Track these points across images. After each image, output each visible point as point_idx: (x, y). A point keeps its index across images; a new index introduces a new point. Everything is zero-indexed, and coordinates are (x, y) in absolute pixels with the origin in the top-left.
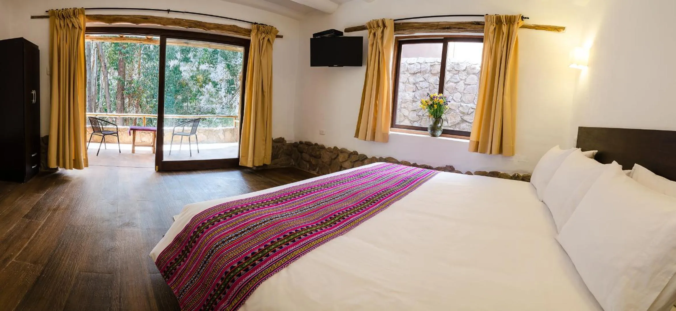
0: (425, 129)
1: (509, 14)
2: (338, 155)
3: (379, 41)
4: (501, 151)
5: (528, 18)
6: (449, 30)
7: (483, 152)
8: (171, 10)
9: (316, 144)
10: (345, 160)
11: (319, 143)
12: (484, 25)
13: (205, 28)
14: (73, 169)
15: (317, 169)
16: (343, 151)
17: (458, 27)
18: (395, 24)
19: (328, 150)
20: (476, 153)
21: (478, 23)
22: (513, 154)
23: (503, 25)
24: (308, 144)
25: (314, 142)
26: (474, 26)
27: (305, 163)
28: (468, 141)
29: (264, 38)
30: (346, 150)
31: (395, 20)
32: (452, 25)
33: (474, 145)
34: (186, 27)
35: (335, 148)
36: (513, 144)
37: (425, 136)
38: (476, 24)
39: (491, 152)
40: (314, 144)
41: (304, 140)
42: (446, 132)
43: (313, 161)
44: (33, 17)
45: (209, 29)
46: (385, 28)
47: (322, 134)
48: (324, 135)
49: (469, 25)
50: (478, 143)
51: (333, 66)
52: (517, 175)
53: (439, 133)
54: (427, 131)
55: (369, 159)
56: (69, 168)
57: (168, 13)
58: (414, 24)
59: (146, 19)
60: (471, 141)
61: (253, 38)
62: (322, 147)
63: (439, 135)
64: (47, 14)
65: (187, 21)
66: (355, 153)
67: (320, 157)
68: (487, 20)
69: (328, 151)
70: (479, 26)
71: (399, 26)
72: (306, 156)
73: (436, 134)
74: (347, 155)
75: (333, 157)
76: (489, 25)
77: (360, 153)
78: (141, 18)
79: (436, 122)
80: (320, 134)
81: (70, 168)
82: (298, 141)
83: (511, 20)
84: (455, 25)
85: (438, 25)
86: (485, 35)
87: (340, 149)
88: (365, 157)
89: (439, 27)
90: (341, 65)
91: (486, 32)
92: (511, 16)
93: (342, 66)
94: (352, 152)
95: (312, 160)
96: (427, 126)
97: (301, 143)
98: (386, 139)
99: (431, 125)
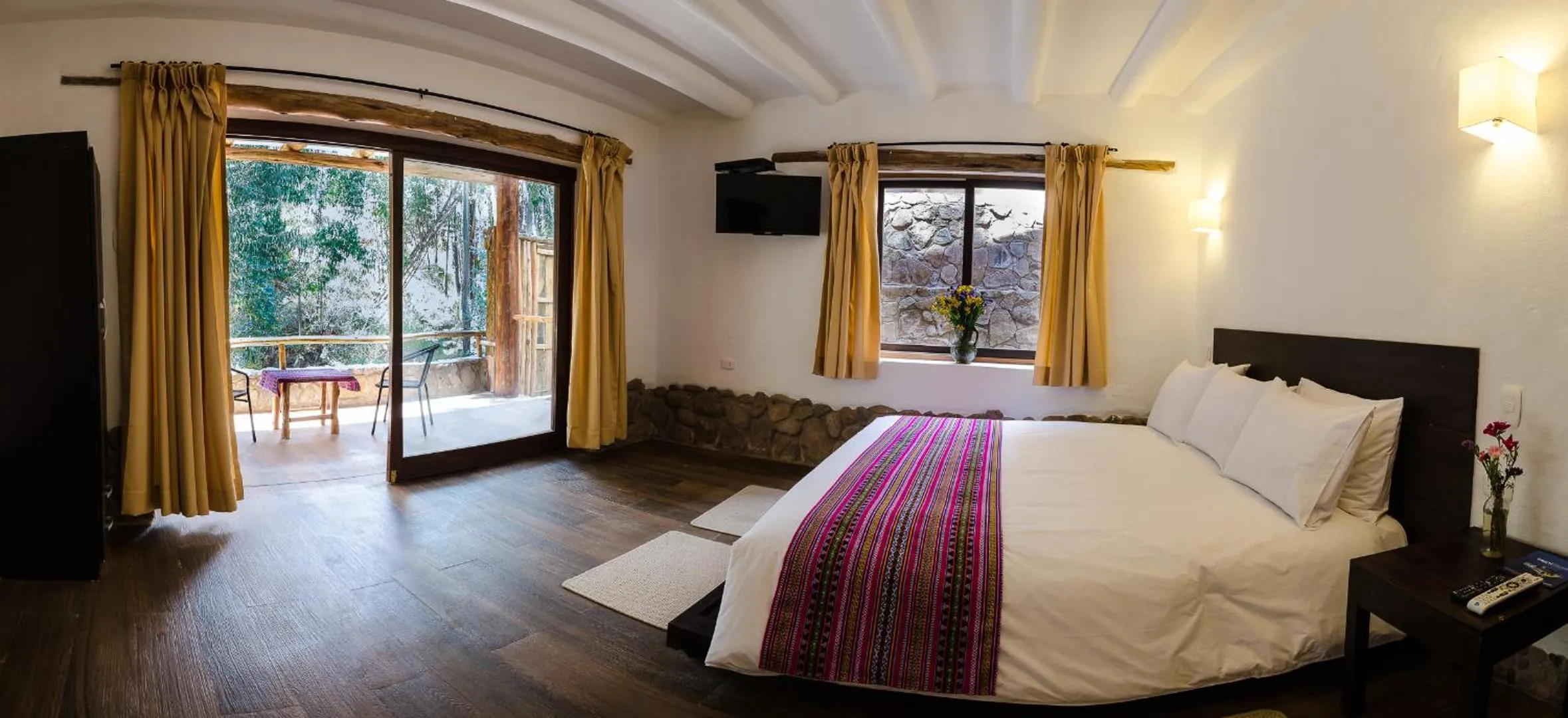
0: (946, 350)
1: (1087, 143)
2: (766, 409)
3: (854, 189)
4: (1085, 380)
5: (1116, 150)
6: (982, 169)
7: (1058, 383)
8: (430, 91)
9: (712, 389)
10: (781, 418)
11: (721, 386)
12: (1043, 161)
13: (495, 141)
14: (211, 512)
15: (717, 440)
16: (778, 400)
17: (998, 163)
18: (879, 152)
19: (741, 399)
20: (1046, 387)
21: (1032, 158)
22: (1105, 384)
23: (1078, 166)
24: (693, 390)
25: (706, 385)
26: (1025, 163)
27: (685, 428)
28: (1031, 368)
29: (608, 168)
30: (786, 397)
31: (880, 145)
32: (987, 159)
33: (1043, 373)
34: (458, 134)
35: (760, 395)
36: (1104, 367)
37: (946, 363)
38: (1030, 159)
39: (1071, 384)
40: (707, 389)
41: (682, 382)
42: (983, 354)
43: (707, 424)
44: (66, 81)
45: (503, 141)
46: (866, 163)
47: (727, 367)
48: (731, 369)
49: (1018, 161)
50: (1047, 369)
51: (763, 234)
52: (1113, 417)
53: (972, 355)
54: (949, 352)
55: (836, 412)
56: (197, 512)
57: (422, 97)
58: (917, 155)
59: (375, 108)
60: (1036, 367)
61: (586, 168)
62: (728, 394)
63: (971, 360)
64: (111, 74)
65: (462, 121)
66: (806, 402)
67: (724, 415)
68: (1049, 154)
69: (741, 402)
70: (1035, 163)
71: (887, 155)
72: (687, 415)
73: (968, 358)
74: (787, 408)
75: (756, 413)
76: (1053, 162)
77: (815, 400)
78: (364, 105)
79: (965, 337)
80: (723, 368)
81: (201, 512)
82: (666, 385)
83: (1090, 154)
84: (992, 159)
85: (962, 159)
86: (1047, 176)
87: (769, 396)
88: (826, 410)
89: (963, 163)
90: (778, 231)
91: (1048, 173)
92: (1088, 146)
93: (781, 234)
94: (798, 402)
95: (702, 422)
96: (950, 345)
97: (673, 387)
98: (872, 371)
99: (955, 343)
